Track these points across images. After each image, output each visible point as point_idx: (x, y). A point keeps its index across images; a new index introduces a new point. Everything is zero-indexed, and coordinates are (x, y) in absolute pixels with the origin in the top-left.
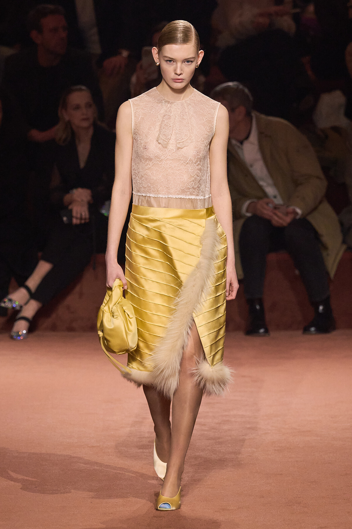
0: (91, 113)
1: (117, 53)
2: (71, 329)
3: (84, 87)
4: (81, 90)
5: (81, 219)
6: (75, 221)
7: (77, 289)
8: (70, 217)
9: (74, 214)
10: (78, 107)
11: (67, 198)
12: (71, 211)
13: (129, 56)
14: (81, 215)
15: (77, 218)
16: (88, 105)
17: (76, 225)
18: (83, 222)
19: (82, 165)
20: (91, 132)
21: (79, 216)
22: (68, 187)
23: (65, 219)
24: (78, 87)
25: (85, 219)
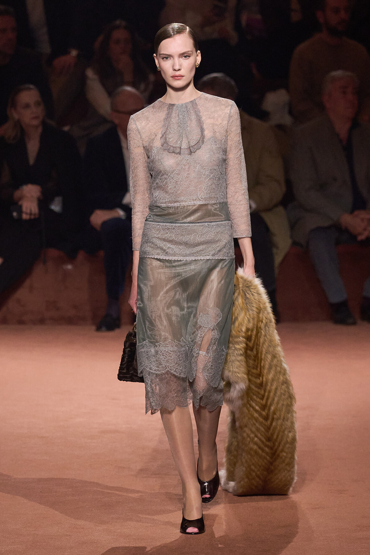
0: (39, 111)
1: (67, 53)
2: (21, 322)
3: (32, 86)
4: (30, 89)
5: (31, 214)
6: (25, 217)
7: (27, 283)
8: (20, 212)
9: (24, 209)
10: (27, 106)
11: (17, 194)
12: (21, 207)
13: (78, 56)
14: (31, 210)
15: (26, 213)
16: (37, 104)
17: (26, 221)
18: (33, 217)
19: (32, 161)
20: (40, 130)
21: (28, 211)
22: (18, 184)
23: (15, 214)
24: (27, 86)
25: (35, 215)
